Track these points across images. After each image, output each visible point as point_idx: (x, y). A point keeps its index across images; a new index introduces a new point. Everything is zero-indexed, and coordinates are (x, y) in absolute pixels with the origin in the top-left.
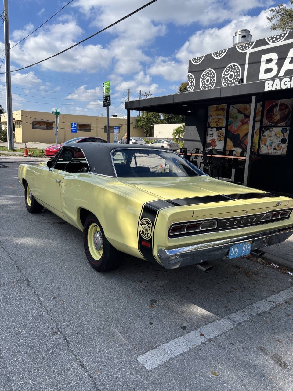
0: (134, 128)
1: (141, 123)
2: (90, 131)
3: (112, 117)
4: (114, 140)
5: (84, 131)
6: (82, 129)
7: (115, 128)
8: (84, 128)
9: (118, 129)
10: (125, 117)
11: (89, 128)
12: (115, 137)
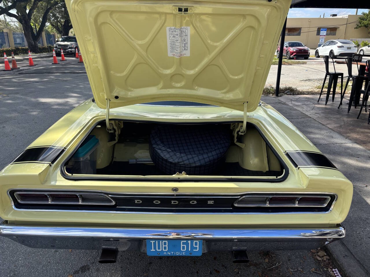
0: (355, 28)
1: (366, 22)
2: (300, 35)
3: (331, 17)
4: (319, 44)
5: (293, 35)
6: (291, 33)
7: (322, 30)
8: (293, 32)
9: (325, 30)
10: (346, 16)
11: (299, 31)
12: (321, 41)
